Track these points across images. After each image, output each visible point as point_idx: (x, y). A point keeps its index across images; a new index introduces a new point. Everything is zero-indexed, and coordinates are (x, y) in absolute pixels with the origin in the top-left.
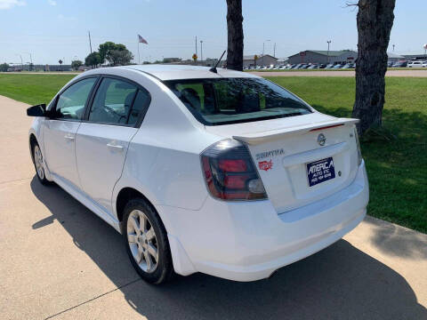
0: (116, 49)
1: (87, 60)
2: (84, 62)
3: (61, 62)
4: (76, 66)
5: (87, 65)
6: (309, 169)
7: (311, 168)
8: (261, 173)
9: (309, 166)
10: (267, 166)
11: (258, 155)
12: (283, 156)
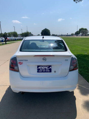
0: (84, 30)
1: (75, 33)
2: (74, 34)
3: (67, 34)
4: (72, 35)
5: (75, 34)
6: (38, 67)
7: (39, 67)
8: (19, 65)
9: (38, 66)
10: (21, 63)
11: (19, 60)
12: (27, 61)
